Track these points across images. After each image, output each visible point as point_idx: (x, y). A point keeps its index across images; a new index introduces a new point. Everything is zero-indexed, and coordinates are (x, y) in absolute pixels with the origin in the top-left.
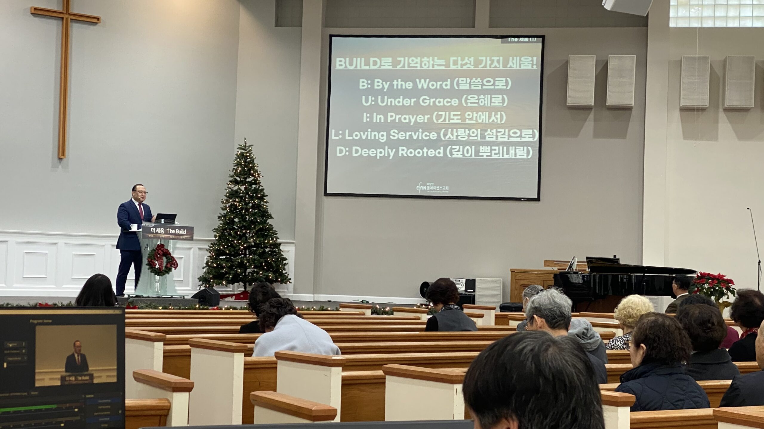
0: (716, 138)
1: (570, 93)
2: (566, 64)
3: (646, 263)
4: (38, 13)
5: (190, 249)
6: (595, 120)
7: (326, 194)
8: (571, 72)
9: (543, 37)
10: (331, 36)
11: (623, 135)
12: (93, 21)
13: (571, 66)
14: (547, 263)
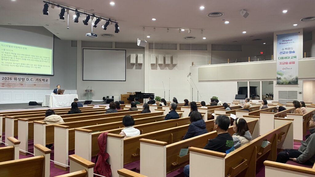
0: (157, 69)
1: (131, 61)
2: (130, 55)
3: (145, 93)
6: (136, 66)
7: (83, 80)
8: (131, 57)
9: (126, 50)
10: (83, 49)
13: (131, 56)
14: (127, 93)
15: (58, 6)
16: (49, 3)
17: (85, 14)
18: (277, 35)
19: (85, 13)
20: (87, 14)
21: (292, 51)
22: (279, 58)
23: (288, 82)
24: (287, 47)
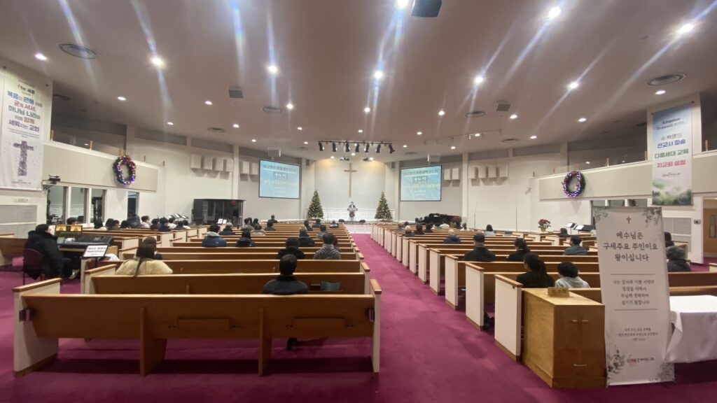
0: (480, 186)
1: (444, 177)
2: (446, 171)
4: (346, 171)
6: (452, 183)
7: (400, 201)
9: (442, 166)
10: (401, 169)
11: (458, 185)
12: (355, 171)
15: (331, 142)
16: (323, 142)
17: (354, 143)
18: (652, 114)
21: (681, 139)
22: (657, 156)
23: (673, 199)
24: (671, 133)
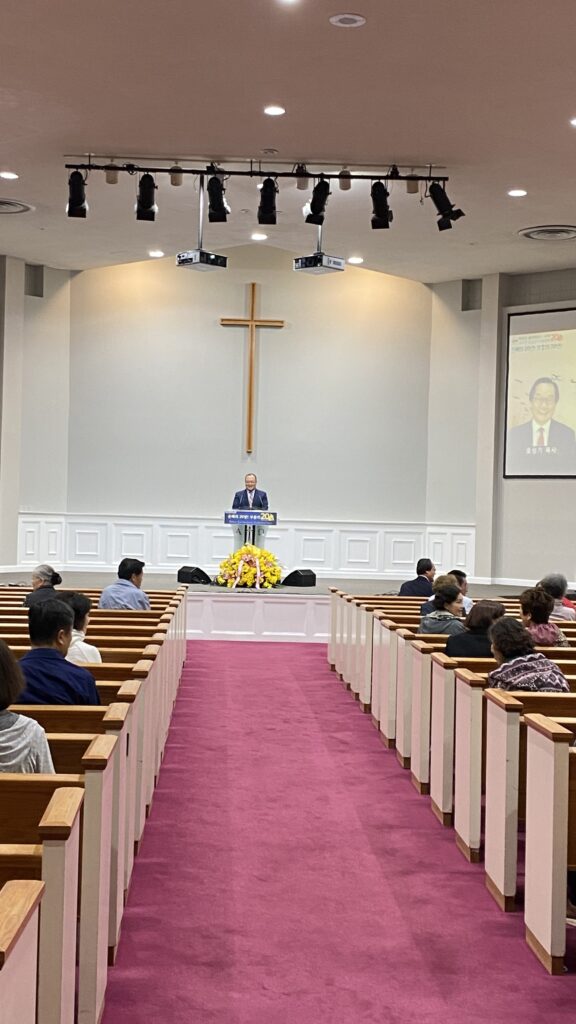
4: (227, 323)
5: (376, 532)
7: (505, 477)
10: (510, 315)
12: (278, 325)
15: (130, 168)
16: (90, 167)
17: (251, 174)
19: (256, 168)
20: (261, 174)
